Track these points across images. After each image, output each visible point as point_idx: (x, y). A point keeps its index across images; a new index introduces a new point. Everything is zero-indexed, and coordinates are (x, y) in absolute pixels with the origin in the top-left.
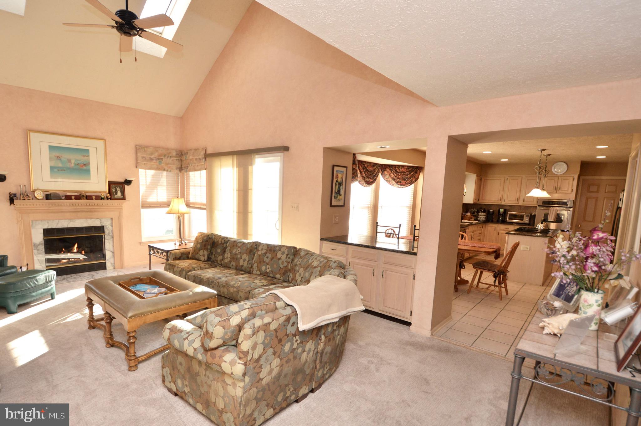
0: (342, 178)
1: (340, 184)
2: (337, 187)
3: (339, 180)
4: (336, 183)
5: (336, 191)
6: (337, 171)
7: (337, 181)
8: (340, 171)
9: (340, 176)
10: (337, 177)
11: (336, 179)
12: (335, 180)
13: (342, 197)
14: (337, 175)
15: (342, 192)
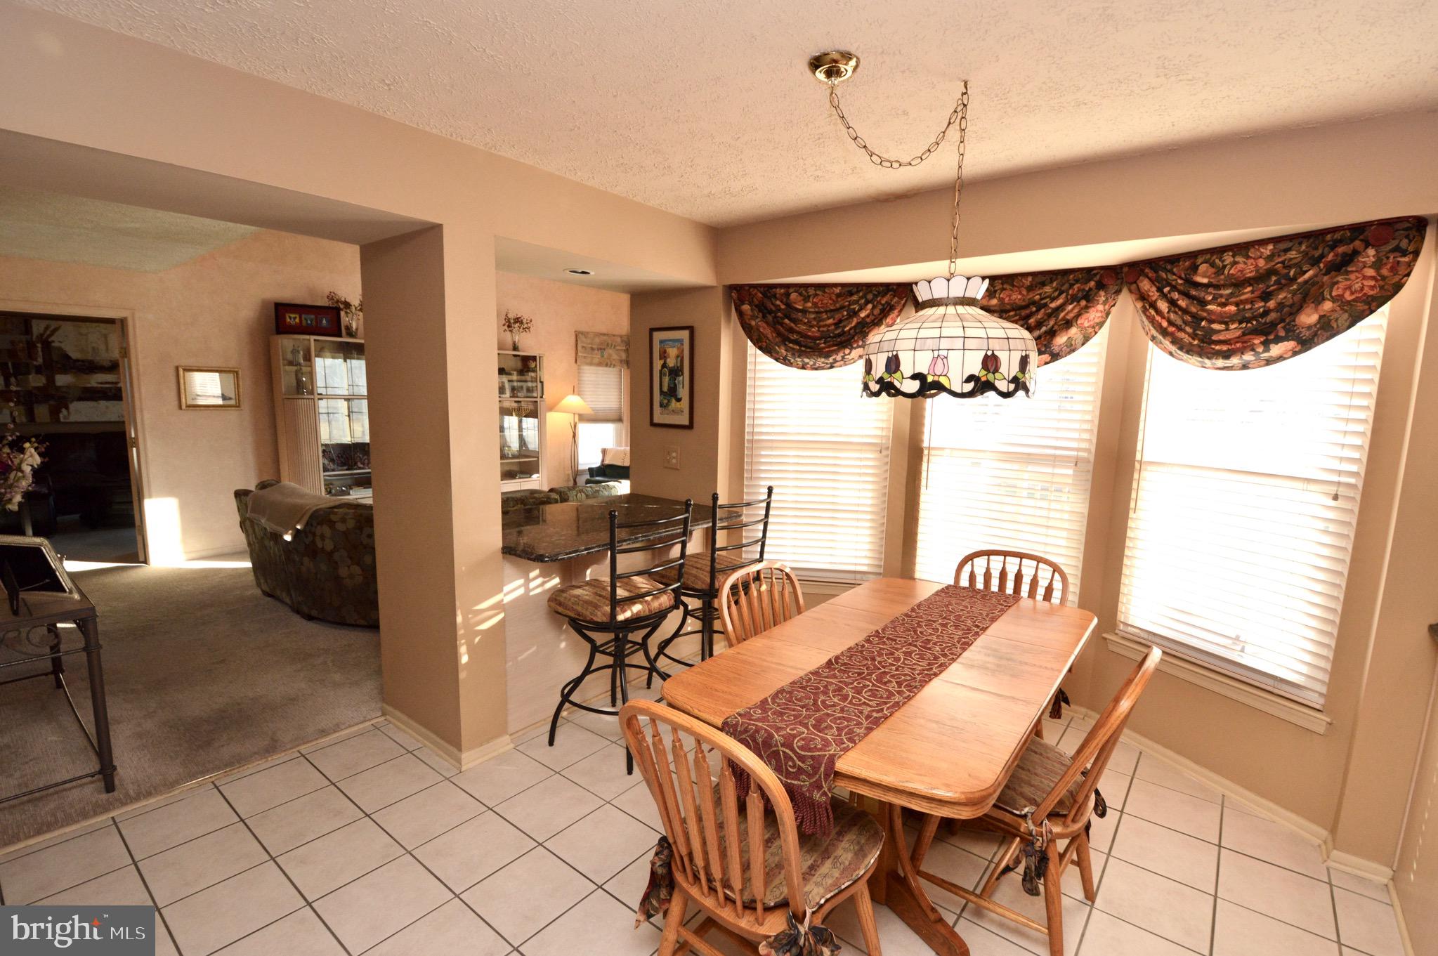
0: (680, 357)
1: (675, 372)
2: (666, 379)
3: (671, 362)
4: (661, 371)
5: (665, 389)
6: (661, 342)
7: (664, 366)
8: (670, 340)
9: (673, 352)
10: (663, 355)
11: (662, 362)
12: (658, 364)
13: (685, 404)
14: (665, 352)
15: (683, 392)
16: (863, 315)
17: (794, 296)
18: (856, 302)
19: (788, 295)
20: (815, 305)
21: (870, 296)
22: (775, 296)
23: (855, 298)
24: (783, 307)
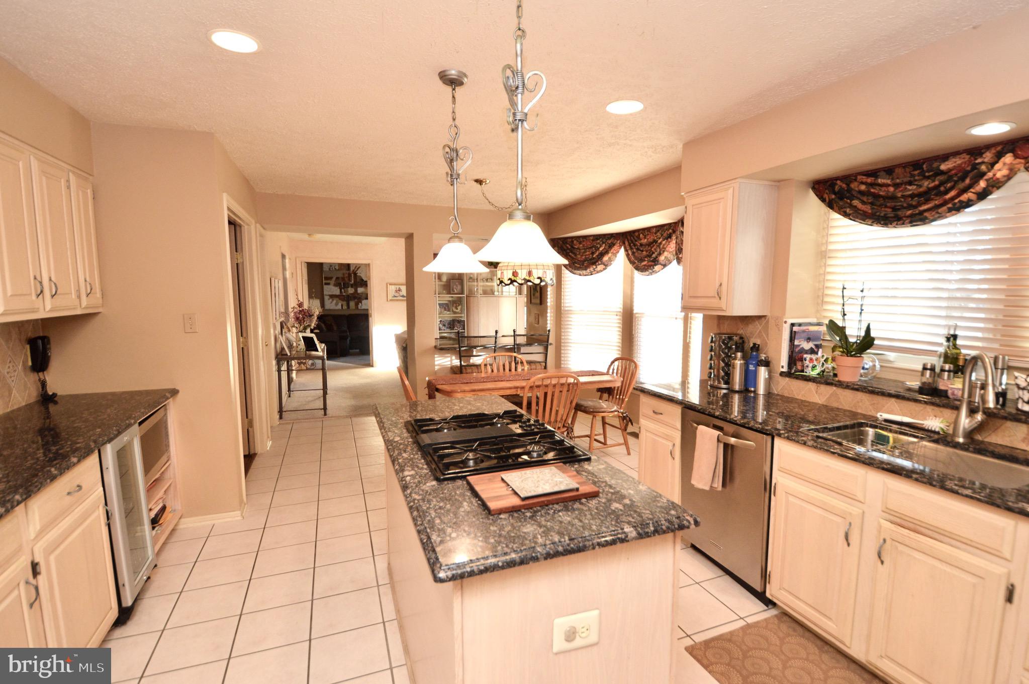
16: (601, 249)
17: (575, 242)
18: (599, 243)
19: (573, 242)
20: (584, 246)
21: (604, 240)
22: (567, 243)
23: (598, 241)
24: (570, 247)
